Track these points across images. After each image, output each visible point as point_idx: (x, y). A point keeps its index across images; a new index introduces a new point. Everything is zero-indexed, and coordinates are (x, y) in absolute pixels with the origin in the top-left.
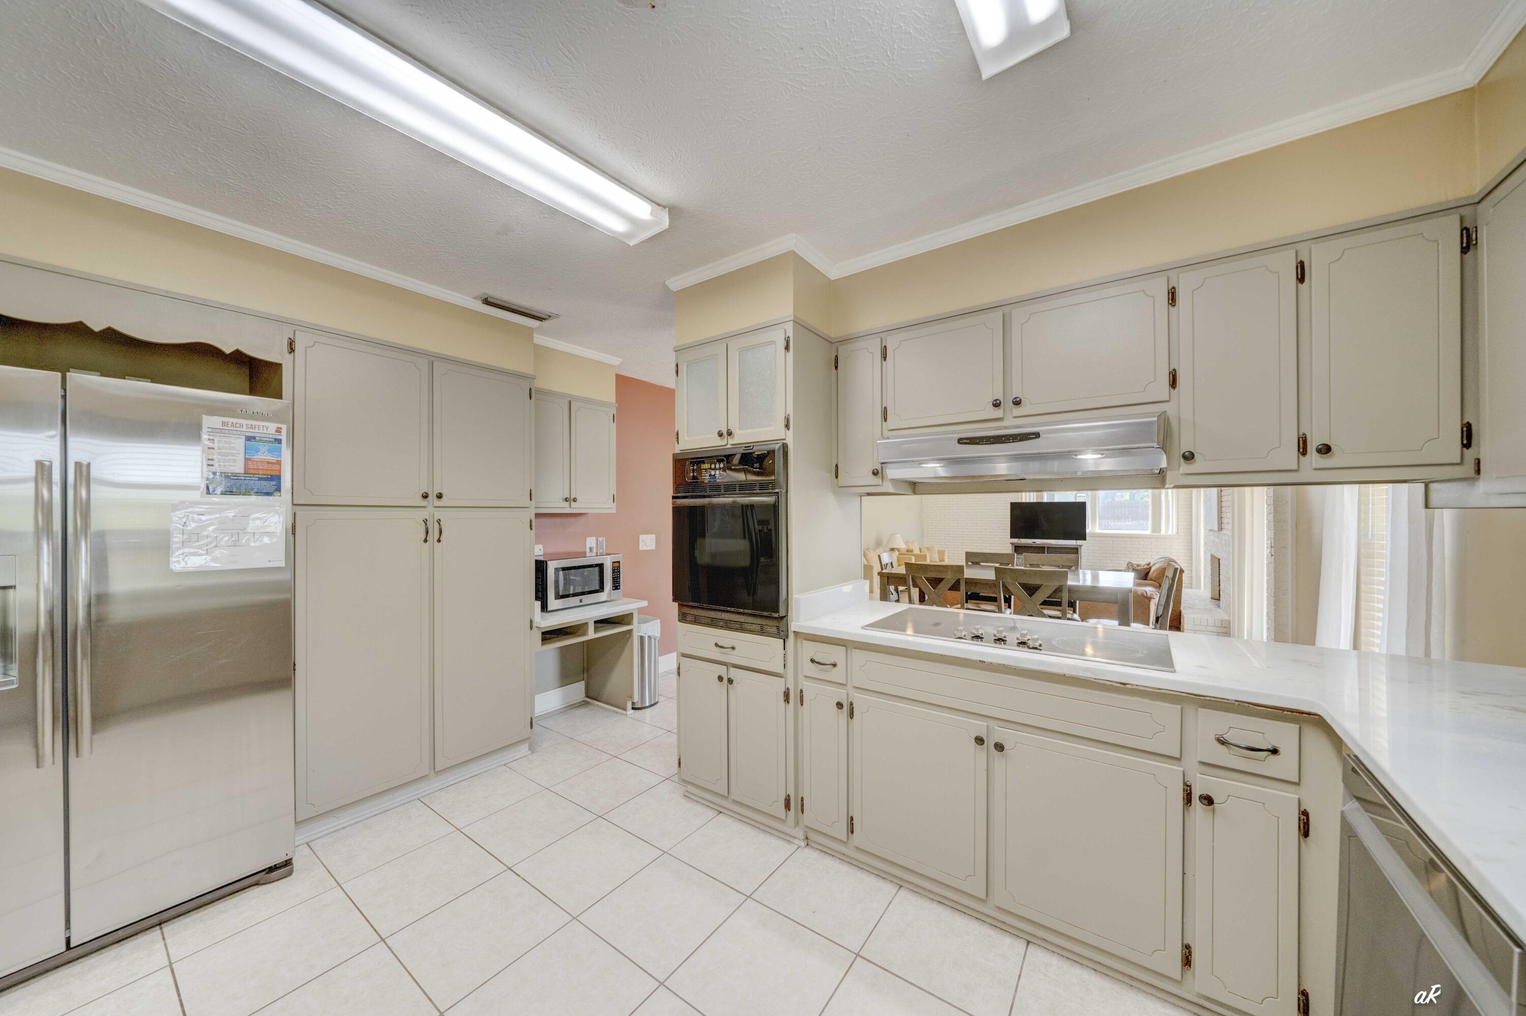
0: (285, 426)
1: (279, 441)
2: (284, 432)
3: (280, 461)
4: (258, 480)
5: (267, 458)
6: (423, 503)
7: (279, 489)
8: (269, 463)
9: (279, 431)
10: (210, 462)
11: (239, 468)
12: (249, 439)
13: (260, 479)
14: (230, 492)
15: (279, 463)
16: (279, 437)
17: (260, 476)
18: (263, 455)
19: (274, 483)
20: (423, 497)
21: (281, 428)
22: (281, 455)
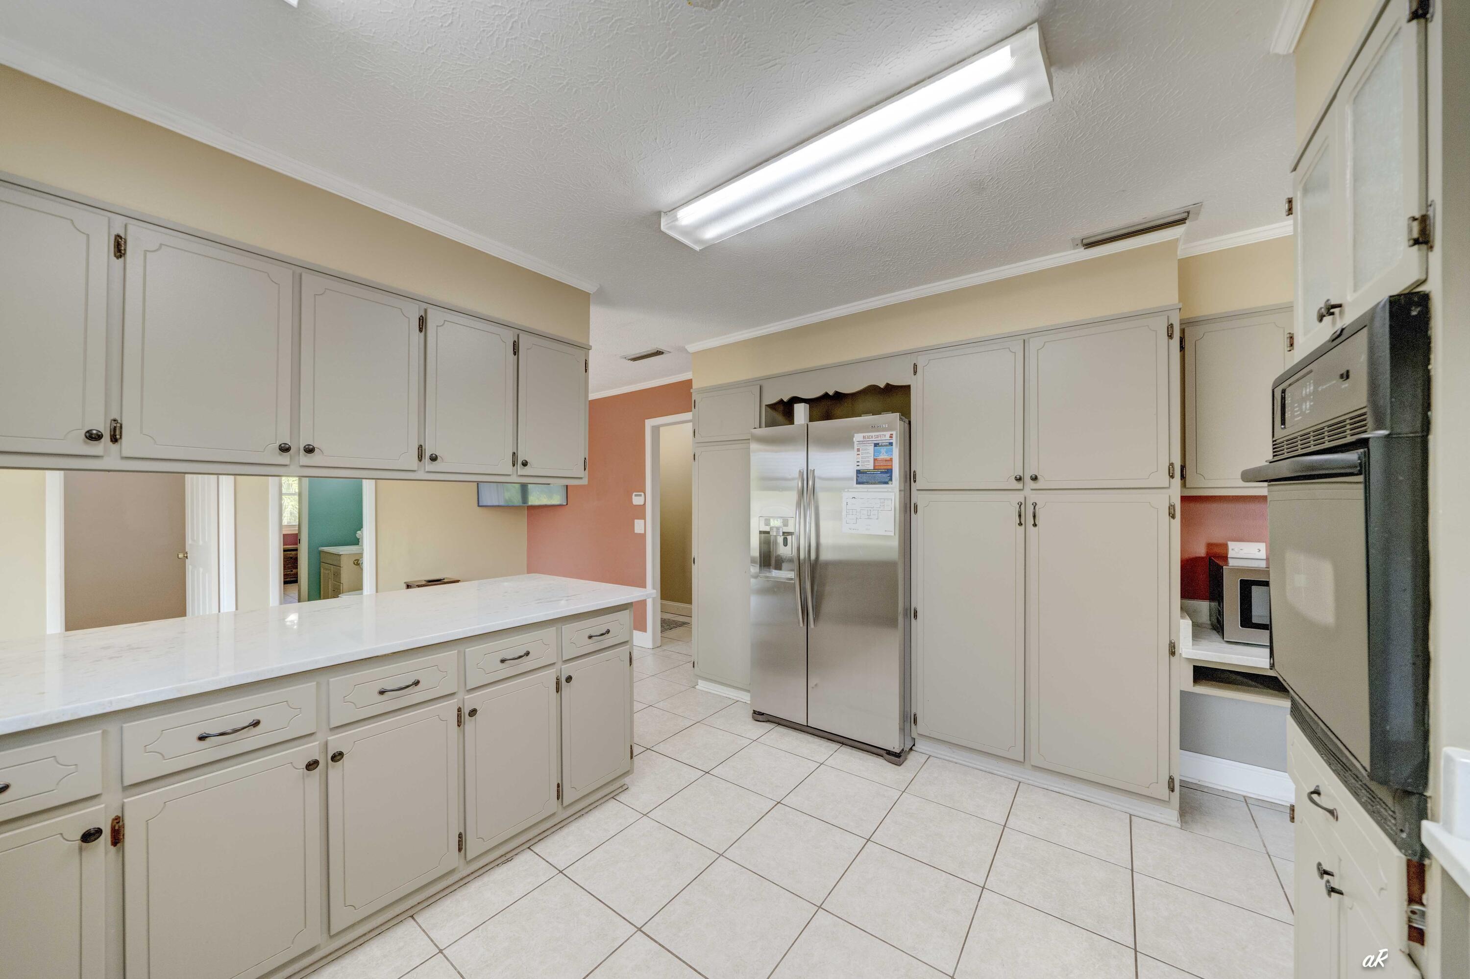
0: (895, 432)
1: (891, 444)
2: (894, 436)
3: (892, 458)
4: (881, 473)
5: (885, 457)
6: (1019, 485)
7: (891, 480)
8: (886, 460)
9: (891, 437)
10: (858, 464)
11: (870, 466)
12: (876, 445)
13: (882, 472)
14: (867, 482)
15: (891, 460)
16: (891, 441)
17: (881, 470)
18: (883, 456)
19: (888, 475)
20: (1017, 480)
21: (892, 434)
22: (892, 454)
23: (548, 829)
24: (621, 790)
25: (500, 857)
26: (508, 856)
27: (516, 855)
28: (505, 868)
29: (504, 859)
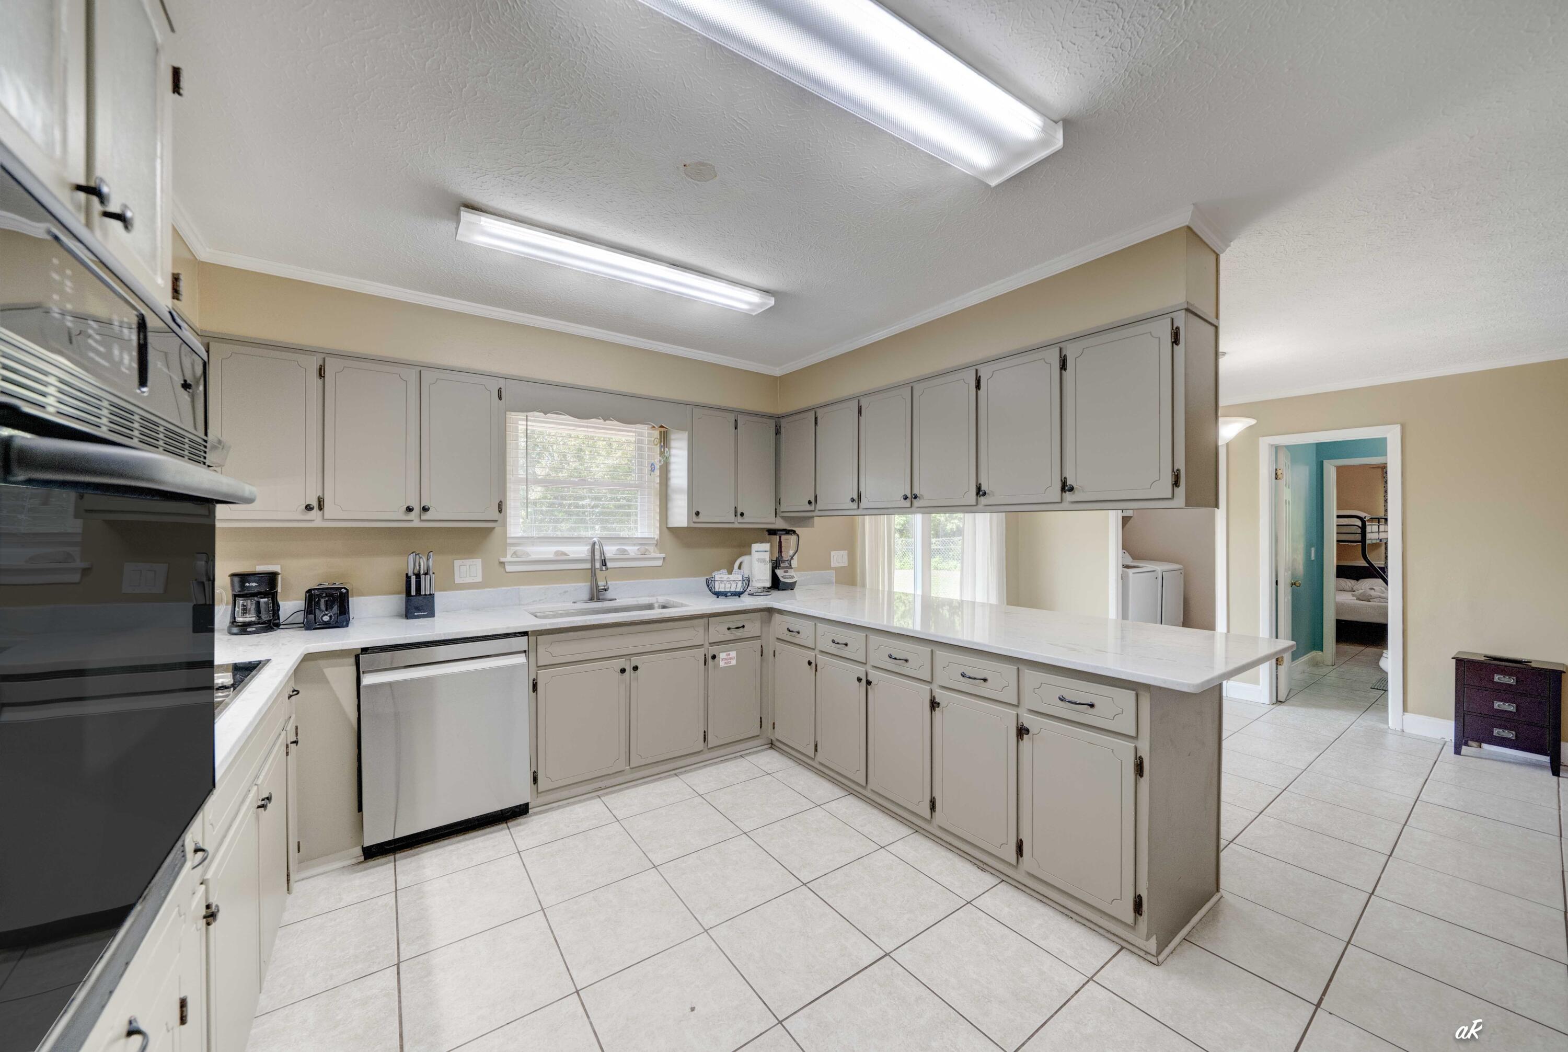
23: (1029, 888)
24: (1142, 954)
25: (980, 861)
26: (985, 867)
27: (991, 874)
28: (974, 870)
29: (981, 865)
